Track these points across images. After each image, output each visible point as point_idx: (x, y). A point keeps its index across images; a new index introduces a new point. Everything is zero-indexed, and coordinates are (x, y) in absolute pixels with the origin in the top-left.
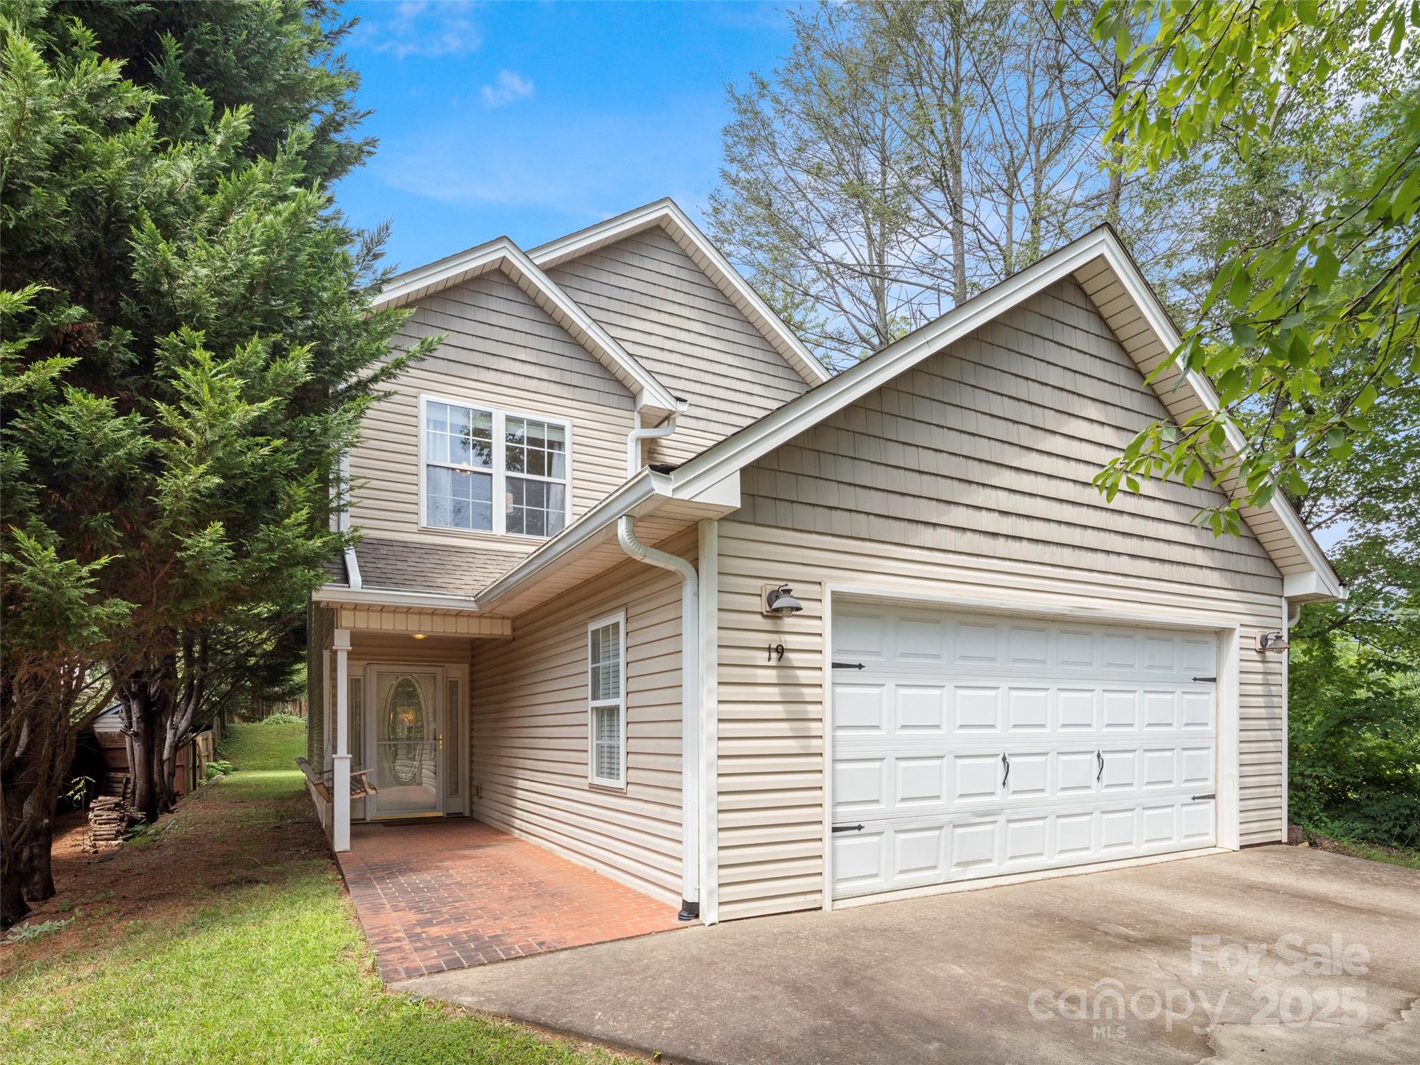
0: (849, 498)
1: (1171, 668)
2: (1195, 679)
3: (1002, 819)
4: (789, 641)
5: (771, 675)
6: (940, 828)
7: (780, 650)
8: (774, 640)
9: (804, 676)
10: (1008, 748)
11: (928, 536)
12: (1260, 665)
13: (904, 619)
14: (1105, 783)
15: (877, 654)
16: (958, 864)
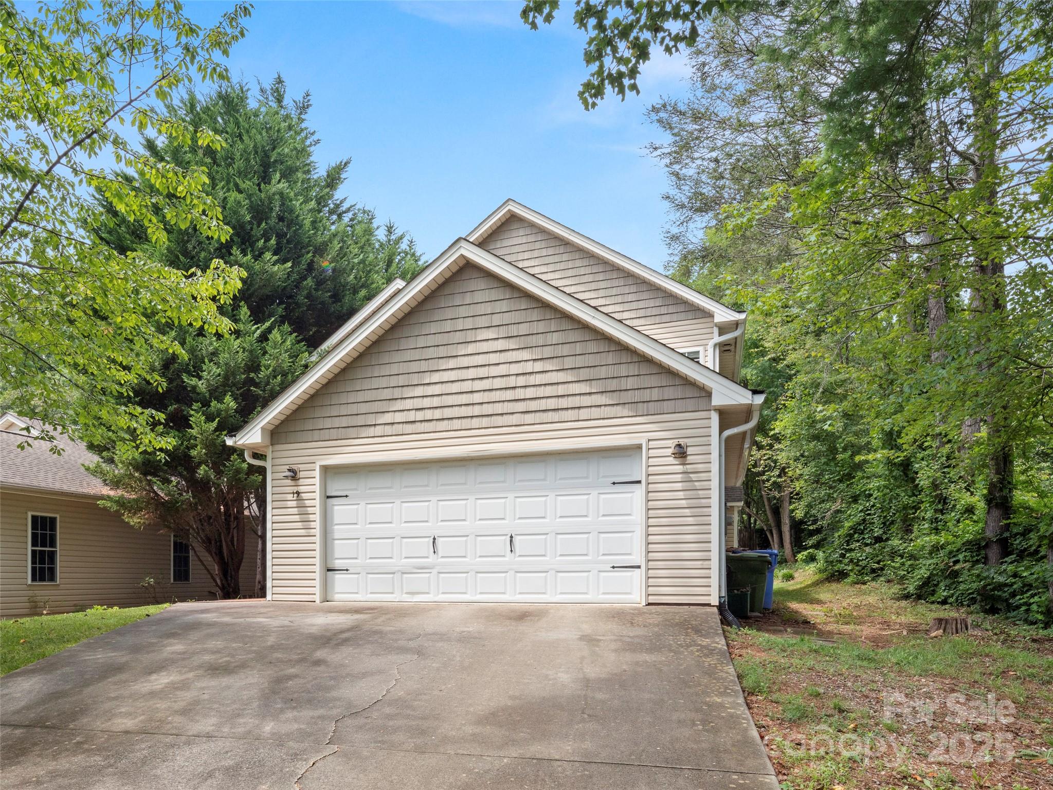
0: (328, 423)
1: (587, 478)
2: (614, 483)
3: (435, 571)
4: (301, 489)
5: (294, 504)
6: (394, 573)
7: (298, 493)
8: (295, 489)
9: (308, 503)
10: (436, 533)
11: (371, 431)
12: (681, 467)
13: (370, 471)
14: (518, 554)
15: (356, 489)
16: (407, 593)
